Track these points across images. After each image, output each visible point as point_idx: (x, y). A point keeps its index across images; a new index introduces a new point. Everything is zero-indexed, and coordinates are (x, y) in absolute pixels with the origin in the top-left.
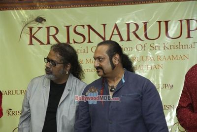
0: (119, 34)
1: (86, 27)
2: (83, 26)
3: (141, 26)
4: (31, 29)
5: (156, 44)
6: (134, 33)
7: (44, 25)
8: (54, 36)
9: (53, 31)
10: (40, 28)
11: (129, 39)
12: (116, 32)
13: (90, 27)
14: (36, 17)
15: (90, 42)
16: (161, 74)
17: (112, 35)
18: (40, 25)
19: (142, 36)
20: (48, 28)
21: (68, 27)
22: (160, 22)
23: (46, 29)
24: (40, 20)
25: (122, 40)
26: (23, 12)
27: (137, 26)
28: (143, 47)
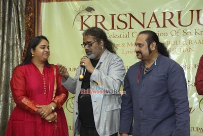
0: (156, 21)
1: (128, 16)
2: (126, 15)
3: (176, 15)
4: (82, 17)
5: (189, 30)
6: (169, 20)
7: (93, 14)
8: (101, 23)
9: (100, 19)
10: (89, 16)
11: (164, 26)
12: (153, 20)
13: (131, 15)
14: (86, 7)
15: (131, 28)
16: (192, 56)
17: (150, 22)
18: (90, 14)
19: (176, 24)
20: (96, 16)
21: (113, 16)
22: (192, 11)
23: (94, 17)
24: (90, 9)
25: (158, 26)
26: (76, 3)
27: (172, 15)
28: (177, 33)
